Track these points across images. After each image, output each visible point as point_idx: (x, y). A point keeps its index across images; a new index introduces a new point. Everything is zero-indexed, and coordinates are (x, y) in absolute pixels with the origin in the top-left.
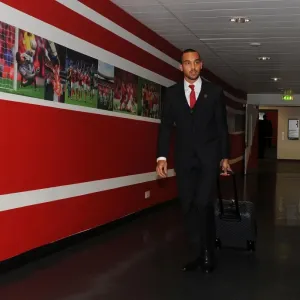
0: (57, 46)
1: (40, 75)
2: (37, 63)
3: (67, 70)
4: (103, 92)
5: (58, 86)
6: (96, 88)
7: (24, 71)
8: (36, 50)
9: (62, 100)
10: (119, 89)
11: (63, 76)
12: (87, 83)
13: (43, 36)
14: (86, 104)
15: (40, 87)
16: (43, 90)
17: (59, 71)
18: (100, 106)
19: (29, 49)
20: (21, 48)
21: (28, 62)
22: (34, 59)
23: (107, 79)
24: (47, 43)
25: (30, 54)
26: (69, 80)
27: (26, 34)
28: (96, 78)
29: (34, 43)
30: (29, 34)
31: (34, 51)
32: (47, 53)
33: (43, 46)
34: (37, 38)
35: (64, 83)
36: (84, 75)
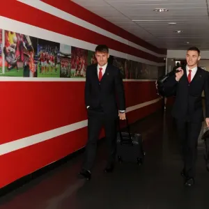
0: (30, 37)
1: (20, 60)
2: (18, 53)
3: (38, 54)
4: (63, 65)
5: (32, 65)
6: (59, 63)
7: (9, 59)
8: (17, 43)
9: (35, 75)
10: (75, 61)
11: (35, 58)
12: (52, 61)
13: (21, 33)
14: (52, 75)
15: (20, 69)
16: (23, 70)
17: (33, 56)
18: (62, 75)
19: (12, 43)
20: (7, 44)
22: (16, 49)
23: (66, 56)
24: (24, 37)
25: (13, 47)
26: (40, 60)
27: (10, 33)
28: (59, 57)
29: (15, 38)
30: (12, 33)
31: (15, 45)
32: (24, 44)
33: (22, 39)
34: (18, 35)
35: (36, 63)
36: (51, 55)
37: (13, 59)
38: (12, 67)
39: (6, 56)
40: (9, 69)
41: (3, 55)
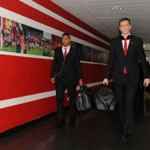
0: (22, 25)
1: (14, 40)
2: (12, 35)
3: (27, 37)
4: (46, 47)
5: (23, 45)
6: (42, 46)
7: (6, 39)
8: (12, 28)
9: (25, 52)
10: (54, 45)
11: (25, 40)
12: (38, 43)
13: (15, 20)
14: (37, 54)
15: (14, 47)
16: (16, 48)
17: (23, 38)
18: (44, 55)
19: (8, 27)
20: (4, 27)
21: (8, 34)
22: (11, 32)
23: (48, 41)
24: (17, 24)
25: (9, 30)
26: (29, 42)
27: (6, 20)
28: (42, 40)
29: (11, 24)
30: (8, 20)
31: (11, 29)
32: (17, 29)
33: (15, 25)
34: (12, 21)
35: (26, 44)
36: (36, 39)
37: (9, 39)
38: (7, 45)
39: (4, 36)
40: (6, 46)
41: (2, 35)
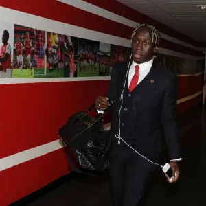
0: (72, 38)
1: (61, 61)
2: (59, 54)
3: (79, 53)
4: (102, 64)
5: (73, 66)
6: (98, 62)
7: (51, 60)
9: (75, 75)
10: (114, 59)
11: (76, 58)
12: (92, 59)
13: (63, 33)
14: (91, 75)
15: (61, 69)
16: (63, 71)
17: (73, 56)
18: (101, 74)
19: (54, 44)
20: (49, 45)
21: (54, 53)
22: (57, 50)
23: (105, 54)
24: (65, 37)
25: (54, 48)
26: (80, 60)
27: (52, 35)
28: (98, 55)
29: (57, 39)
30: (54, 34)
31: (57, 45)
32: (65, 44)
33: (63, 40)
34: (59, 35)
35: (75, 63)
36: (90, 55)
37: (55, 60)
38: (53, 68)
40: (51, 70)
41: (45, 57)
